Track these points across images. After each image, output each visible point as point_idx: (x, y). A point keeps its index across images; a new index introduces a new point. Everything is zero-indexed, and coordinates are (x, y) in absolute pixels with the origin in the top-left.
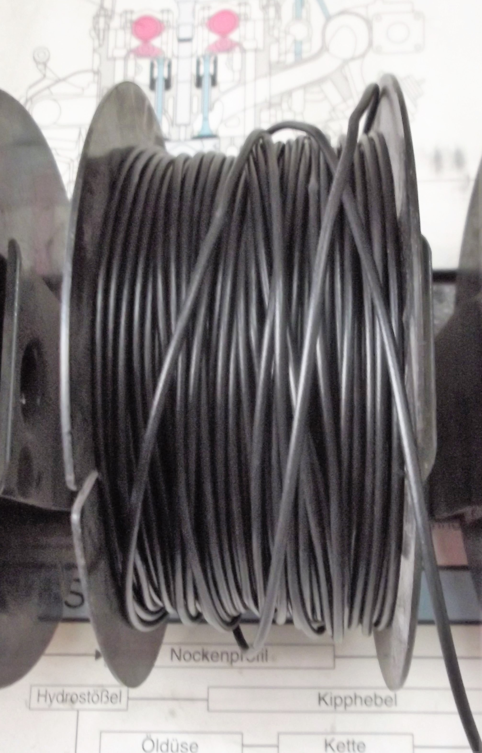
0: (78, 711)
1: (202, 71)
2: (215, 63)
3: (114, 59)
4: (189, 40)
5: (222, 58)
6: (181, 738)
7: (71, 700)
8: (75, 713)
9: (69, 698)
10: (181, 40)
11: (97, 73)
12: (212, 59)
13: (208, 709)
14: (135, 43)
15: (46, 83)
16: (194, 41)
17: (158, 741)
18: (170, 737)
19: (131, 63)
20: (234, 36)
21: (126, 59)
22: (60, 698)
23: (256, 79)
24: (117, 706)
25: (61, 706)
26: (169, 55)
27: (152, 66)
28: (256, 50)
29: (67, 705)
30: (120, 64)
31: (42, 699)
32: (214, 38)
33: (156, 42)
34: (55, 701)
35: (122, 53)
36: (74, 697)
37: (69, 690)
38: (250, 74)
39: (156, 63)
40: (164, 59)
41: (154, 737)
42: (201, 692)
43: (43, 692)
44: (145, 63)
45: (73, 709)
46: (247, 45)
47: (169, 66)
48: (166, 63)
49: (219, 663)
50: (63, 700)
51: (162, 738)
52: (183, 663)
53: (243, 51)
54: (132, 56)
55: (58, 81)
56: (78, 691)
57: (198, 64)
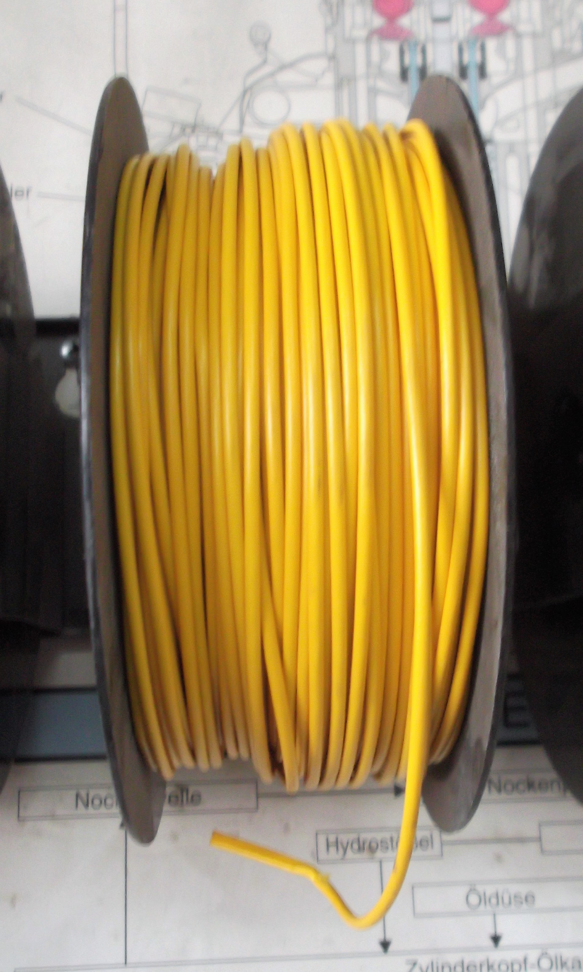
0: (381, 862)
1: (466, 58)
2: (483, 49)
3: (352, 41)
4: (446, 20)
5: (491, 44)
6: (514, 889)
7: (370, 847)
8: (376, 866)
9: (366, 846)
10: (437, 20)
11: (333, 58)
12: (478, 45)
13: (543, 851)
14: (378, 21)
15: (267, 70)
16: (454, 21)
17: (485, 894)
18: (500, 888)
19: (375, 48)
20: (505, 16)
21: (368, 40)
22: (356, 846)
23: (536, 70)
24: (429, 852)
25: (358, 856)
26: (422, 37)
27: (402, 53)
28: (534, 35)
29: (365, 855)
30: (360, 49)
31: (333, 849)
32: (478, 18)
33: (405, 21)
34: (349, 851)
35: (361, 33)
36: (374, 845)
37: (366, 836)
38: (528, 64)
39: (406, 48)
40: (416, 44)
41: (480, 888)
42: (531, 831)
43: (332, 838)
44: (393, 48)
45: (372, 859)
46: (523, 28)
47: (424, 51)
48: (419, 49)
49: (549, 794)
50: (359, 848)
51: (490, 890)
52: (503, 795)
53: (518, 36)
54: (375, 39)
55: (283, 67)
56: (379, 836)
57: (461, 51)
